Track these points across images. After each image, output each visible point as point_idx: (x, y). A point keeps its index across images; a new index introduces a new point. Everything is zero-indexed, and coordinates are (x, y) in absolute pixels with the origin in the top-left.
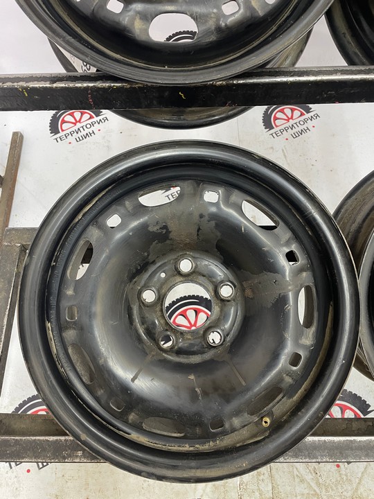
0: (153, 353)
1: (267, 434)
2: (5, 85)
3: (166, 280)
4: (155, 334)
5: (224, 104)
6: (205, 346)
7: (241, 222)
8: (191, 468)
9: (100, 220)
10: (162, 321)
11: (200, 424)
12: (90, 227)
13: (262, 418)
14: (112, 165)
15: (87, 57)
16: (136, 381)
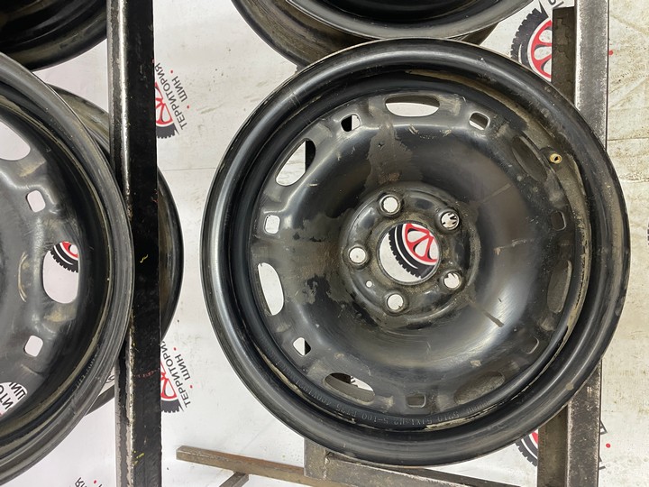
0: (467, 298)
1: (571, 157)
2: (131, 481)
3: (376, 280)
4: (443, 295)
5: (155, 206)
6: (459, 232)
7: (304, 187)
8: (610, 255)
9: (300, 364)
10: (427, 286)
11: (556, 242)
12: (309, 376)
13: (550, 162)
14: (231, 347)
15: (97, 381)
16: (501, 320)
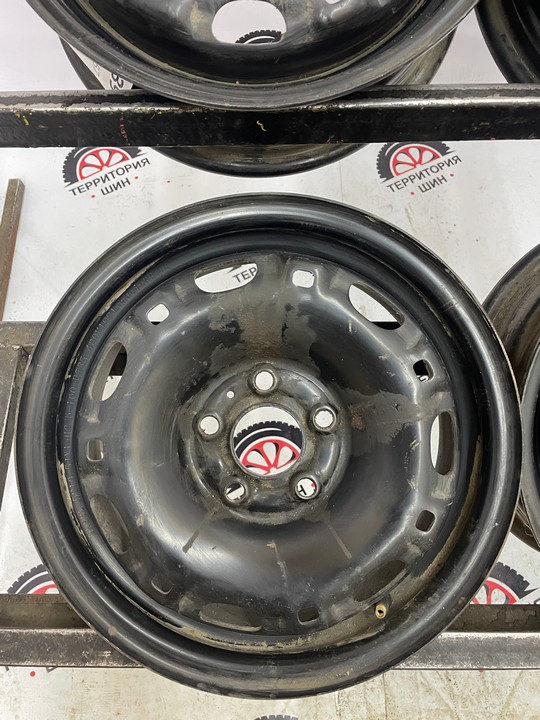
0: (215, 509)
1: (382, 628)
3: (236, 401)
4: (218, 481)
5: (323, 140)
6: (292, 499)
7: (347, 317)
8: (270, 677)
9: (138, 312)
10: (229, 463)
11: (284, 614)
12: (123, 323)
13: (375, 605)
14: (156, 230)
15: (119, 65)
16: (190, 551)
